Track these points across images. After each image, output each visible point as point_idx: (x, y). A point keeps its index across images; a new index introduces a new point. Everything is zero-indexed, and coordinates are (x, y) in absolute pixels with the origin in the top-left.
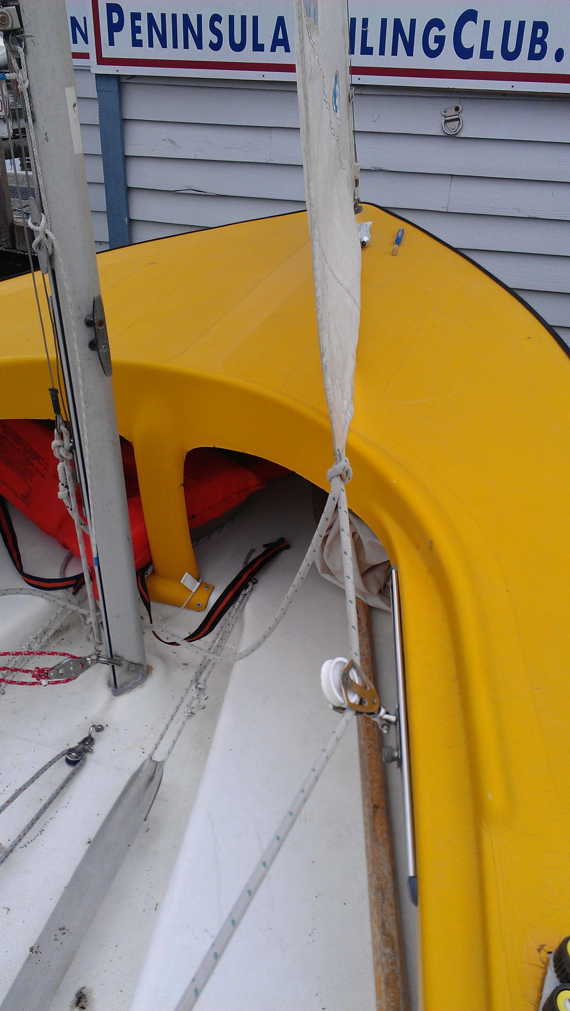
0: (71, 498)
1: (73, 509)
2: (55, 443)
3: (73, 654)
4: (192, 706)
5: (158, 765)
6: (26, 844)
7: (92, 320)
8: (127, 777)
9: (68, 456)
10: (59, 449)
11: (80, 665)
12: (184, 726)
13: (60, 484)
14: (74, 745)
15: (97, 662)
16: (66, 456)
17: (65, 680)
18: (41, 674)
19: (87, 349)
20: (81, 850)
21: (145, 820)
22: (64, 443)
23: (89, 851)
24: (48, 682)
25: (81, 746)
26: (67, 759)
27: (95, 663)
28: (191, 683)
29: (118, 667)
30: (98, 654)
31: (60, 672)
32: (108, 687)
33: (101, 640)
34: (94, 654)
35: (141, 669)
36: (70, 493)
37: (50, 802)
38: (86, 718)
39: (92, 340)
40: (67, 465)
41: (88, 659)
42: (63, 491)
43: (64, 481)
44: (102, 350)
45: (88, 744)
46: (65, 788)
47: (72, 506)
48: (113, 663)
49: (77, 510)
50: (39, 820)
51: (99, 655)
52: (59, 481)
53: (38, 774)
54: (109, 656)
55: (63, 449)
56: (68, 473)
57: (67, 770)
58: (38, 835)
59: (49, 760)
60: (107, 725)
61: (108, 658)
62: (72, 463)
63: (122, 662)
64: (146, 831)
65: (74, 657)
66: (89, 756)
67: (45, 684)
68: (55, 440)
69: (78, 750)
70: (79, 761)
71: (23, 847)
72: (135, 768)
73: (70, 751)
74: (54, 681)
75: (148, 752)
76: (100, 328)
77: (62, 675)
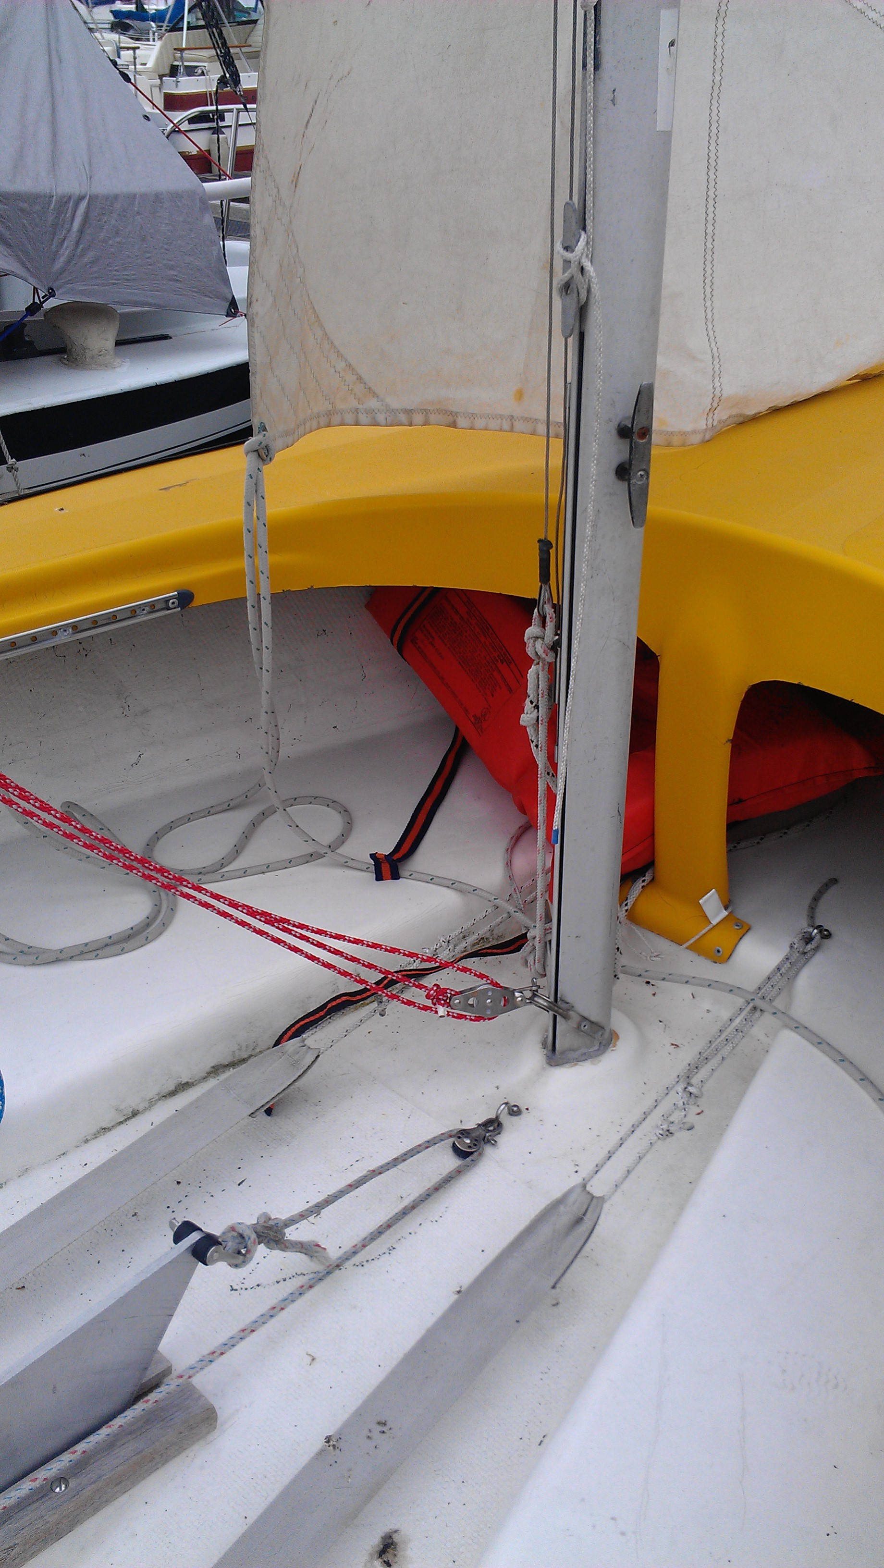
0: (540, 725)
1: (540, 746)
2: (531, 631)
3: (496, 979)
4: (671, 1119)
5: (595, 1201)
6: (362, 1262)
7: (630, 426)
8: (541, 1204)
9: (547, 655)
10: (535, 641)
11: (503, 999)
12: (651, 1148)
13: (528, 701)
14: (470, 1125)
15: (531, 1002)
16: (544, 656)
17: (475, 1017)
18: (440, 997)
19: (612, 475)
20: (444, 1300)
21: (554, 1287)
22: (544, 634)
23: (454, 1309)
24: (448, 1012)
25: (481, 1131)
26: (454, 1144)
27: (527, 1003)
28: (677, 1080)
29: (563, 1019)
30: (534, 991)
31: (470, 1002)
32: (541, 1048)
33: (545, 969)
34: (529, 988)
35: (600, 1033)
36: (540, 719)
37: (413, 1207)
38: (498, 1088)
39: (623, 463)
40: (543, 671)
41: (517, 994)
42: (530, 714)
43: (534, 697)
44: (636, 481)
45: (491, 1131)
46: (441, 1191)
47: (539, 740)
48: (556, 1012)
49: (545, 748)
50: (391, 1229)
51: (536, 993)
52: (526, 695)
53: (405, 1155)
54: (552, 999)
55: (542, 642)
56: (543, 685)
57: (452, 1162)
58: (384, 1253)
59: (429, 1137)
60: (527, 1109)
61: (549, 1002)
62: (552, 670)
63: (571, 1013)
64: (554, 1305)
65: (496, 985)
66: (488, 1150)
67: (443, 1014)
68: (531, 626)
69: (474, 1135)
70: (472, 1153)
71: (357, 1266)
72: (557, 1194)
73: (464, 1133)
74: (458, 1014)
75: (584, 1173)
76: (641, 441)
77: (470, 1008)
